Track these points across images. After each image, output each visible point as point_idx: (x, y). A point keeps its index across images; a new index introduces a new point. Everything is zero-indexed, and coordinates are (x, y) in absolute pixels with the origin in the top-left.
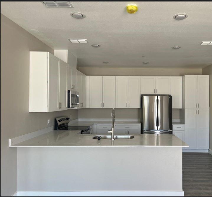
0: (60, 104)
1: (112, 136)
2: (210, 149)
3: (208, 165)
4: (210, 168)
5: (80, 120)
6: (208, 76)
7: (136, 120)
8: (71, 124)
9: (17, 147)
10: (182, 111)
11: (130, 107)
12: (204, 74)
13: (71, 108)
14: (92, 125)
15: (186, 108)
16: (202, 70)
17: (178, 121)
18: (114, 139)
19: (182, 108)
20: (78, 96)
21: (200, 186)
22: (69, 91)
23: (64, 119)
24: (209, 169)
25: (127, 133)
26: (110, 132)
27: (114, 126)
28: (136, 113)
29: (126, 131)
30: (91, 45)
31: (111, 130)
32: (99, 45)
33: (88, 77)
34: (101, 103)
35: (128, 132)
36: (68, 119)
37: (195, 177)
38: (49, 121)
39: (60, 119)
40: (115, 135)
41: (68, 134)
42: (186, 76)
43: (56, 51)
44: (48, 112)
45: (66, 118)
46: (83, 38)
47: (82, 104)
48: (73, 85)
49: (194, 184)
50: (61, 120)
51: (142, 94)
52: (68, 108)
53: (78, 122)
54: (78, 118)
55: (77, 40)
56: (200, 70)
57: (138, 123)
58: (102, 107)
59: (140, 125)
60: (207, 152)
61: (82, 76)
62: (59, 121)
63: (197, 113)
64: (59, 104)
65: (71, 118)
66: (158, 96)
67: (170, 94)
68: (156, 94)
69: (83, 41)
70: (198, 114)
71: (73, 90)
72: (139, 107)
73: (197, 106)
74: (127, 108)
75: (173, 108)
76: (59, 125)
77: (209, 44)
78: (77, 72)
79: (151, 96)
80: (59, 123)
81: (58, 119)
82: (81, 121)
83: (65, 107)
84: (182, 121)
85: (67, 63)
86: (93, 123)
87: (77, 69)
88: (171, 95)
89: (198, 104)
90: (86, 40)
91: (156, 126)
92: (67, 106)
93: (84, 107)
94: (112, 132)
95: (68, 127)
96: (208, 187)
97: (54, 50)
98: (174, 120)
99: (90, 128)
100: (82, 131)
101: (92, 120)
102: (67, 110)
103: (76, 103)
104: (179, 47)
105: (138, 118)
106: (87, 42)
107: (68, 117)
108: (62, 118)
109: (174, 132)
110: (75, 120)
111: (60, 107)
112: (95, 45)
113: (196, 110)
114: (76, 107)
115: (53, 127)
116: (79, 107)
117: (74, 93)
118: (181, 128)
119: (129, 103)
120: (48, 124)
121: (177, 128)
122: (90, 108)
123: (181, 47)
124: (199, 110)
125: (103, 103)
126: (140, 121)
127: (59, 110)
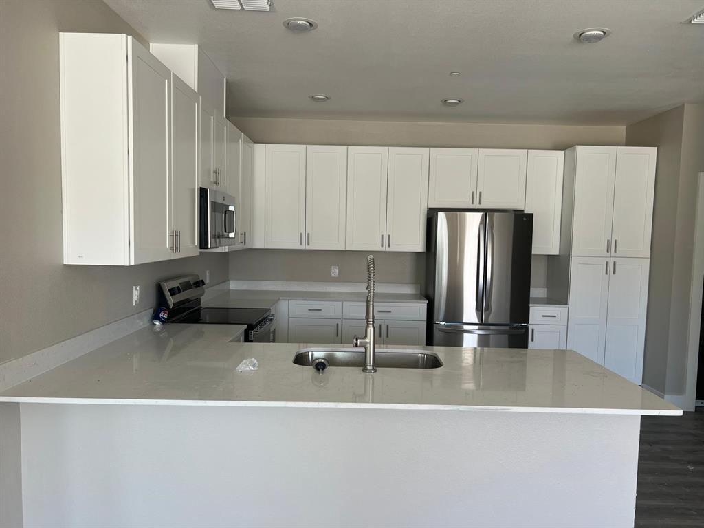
0: (175, 235)
4: (671, 457)
5: (234, 285)
6: (656, 148)
7: (408, 290)
8: (208, 299)
9: (18, 403)
10: (559, 266)
11: (393, 248)
13: (210, 248)
14: (275, 303)
16: (627, 129)
17: (543, 293)
19: (557, 253)
20: (231, 208)
22: (203, 192)
23: (187, 286)
25: (383, 332)
26: (361, 342)
27: (373, 321)
28: (408, 267)
29: (381, 322)
30: (284, 24)
32: (311, 20)
33: (260, 148)
34: (301, 234)
35: (388, 325)
36: (199, 283)
38: (136, 292)
39: (175, 284)
44: (132, 263)
45: (192, 280)
47: (244, 234)
48: (215, 172)
50: (178, 288)
51: (433, 205)
52: (201, 248)
53: (229, 291)
54: (228, 280)
56: (621, 131)
57: (416, 297)
58: (303, 247)
59: (423, 306)
61: (242, 143)
62: (172, 292)
63: (610, 269)
64: (172, 235)
65: (207, 281)
66: (488, 214)
67: (520, 208)
68: (479, 207)
70: (614, 273)
71: (215, 187)
72: (420, 247)
73: (613, 246)
74: (383, 249)
75: (533, 253)
76: (171, 306)
78: (227, 127)
79: (455, 212)
80: (171, 301)
81: (167, 287)
82: (239, 288)
83: (190, 246)
84: (559, 295)
85: (196, 91)
86: (277, 297)
87: (227, 117)
88: (526, 212)
89: (614, 242)
91: (478, 309)
92: (197, 241)
93: (248, 246)
95: (200, 309)
97: (151, 44)
98: (534, 292)
99: (272, 314)
102: (199, 254)
103: (225, 233)
104: (604, 32)
105: (415, 283)
106: (270, 5)
107: (201, 279)
108: (180, 284)
109: (533, 330)
110: (221, 287)
111: (175, 247)
112: (299, 22)
113: (608, 260)
114: (227, 247)
115: (151, 311)
116: (234, 244)
117: (219, 200)
118: (555, 316)
119: (389, 236)
120: (136, 301)
121: (543, 316)
122: (267, 247)
123: (610, 33)
124: (615, 260)
125: (308, 234)
126: (421, 294)
127: (172, 258)
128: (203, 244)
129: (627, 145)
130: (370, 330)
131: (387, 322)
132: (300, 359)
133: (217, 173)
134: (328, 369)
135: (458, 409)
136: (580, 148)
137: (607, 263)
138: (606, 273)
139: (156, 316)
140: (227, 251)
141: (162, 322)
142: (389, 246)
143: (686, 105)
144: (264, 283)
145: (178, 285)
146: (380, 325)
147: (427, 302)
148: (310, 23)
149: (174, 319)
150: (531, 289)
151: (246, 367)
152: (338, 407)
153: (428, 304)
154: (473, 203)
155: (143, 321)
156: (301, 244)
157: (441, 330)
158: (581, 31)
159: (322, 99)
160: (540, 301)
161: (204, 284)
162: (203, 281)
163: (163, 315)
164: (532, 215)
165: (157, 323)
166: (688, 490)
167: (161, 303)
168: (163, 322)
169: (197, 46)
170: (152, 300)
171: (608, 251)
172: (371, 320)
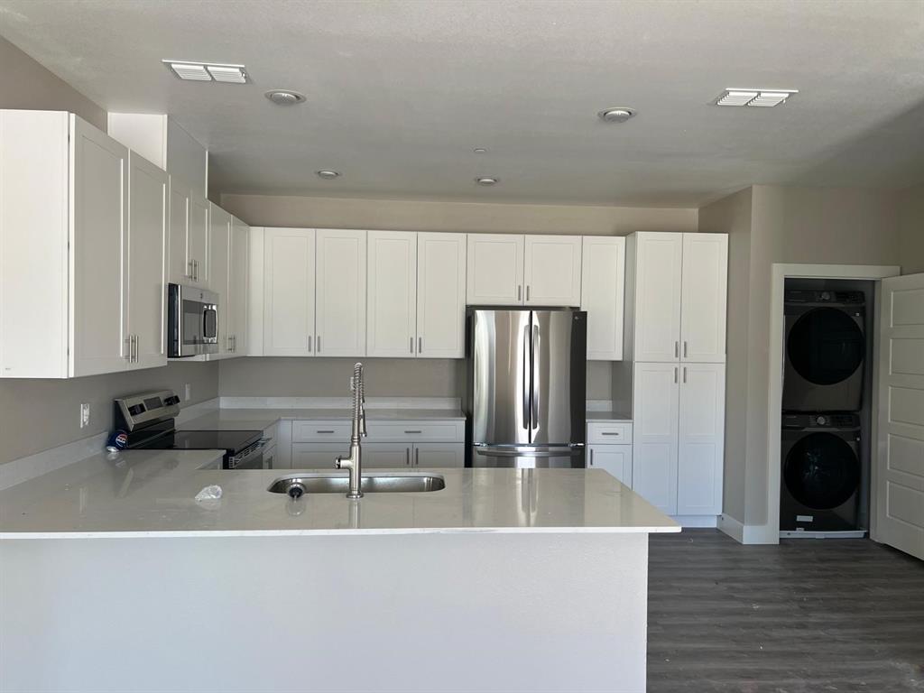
0: (132, 341)
1: (350, 477)
2: (724, 515)
3: (725, 580)
4: (736, 595)
5: (225, 403)
6: (727, 235)
7: (446, 404)
8: (185, 419)
10: (621, 372)
11: (425, 354)
12: (705, 227)
13: (182, 356)
14: (273, 424)
15: (637, 357)
16: (699, 211)
17: (606, 406)
18: (359, 493)
19: (620, 359)
20: (214, 308)
21: (709, 676)
22: (172, 289)
23: (154, 403)
24: (732, 598)
25: (412, 459)
26: (343, 463)
27: (359, 439)
28: (446, 377)
29: (410, 446)
30: (266, 96)
31: (350, 457)
32: (298, 93)
33: (257, 232)
34: (310, 338)
35: (417, 450)
36: (173, 401)
37: (682, 636)
38: (85, 414)
39: (138, 401)
40: (362, 474)
41: (172, 464)
42: (639, 233)
43: (118, 121)
44: (72, 375)
45: (163, 396)
46: (227, 59)
47: (233, 339)
48: (190, 264)
49: (683, 666)
50: (141, 406)
51: (472, 302)
52: (169, 357)
53: (217, 411)
54: (218, 396)
55: (202, 68)
56: (693, 213)
57: (454, 414)
58: (312, 354)
59: (461, 424)
60: (713, 524)
61: (231, 226)
62: (133, 411)
63: (680, 377)
64: (127, 341)
65: (186, 396)
66: (534, 312)
67: (577, 305)
68: (526, 303)
69: (230, 71)
70: (684, 380)
71: (191, 283)
72: (458, 352)
73: (681, 349)
74: (413, 355)
75: (588, 358)
76: (131, 429)
77: (752, 104)
78: (210, 209)
79: (503, 310)
80: (132, 421)
81: (126, 405)
82: (232, 406)
83: (153, 354)
84: (622, 409)
85: (165, 169)
86: (277, 417)
87: (209, 198)
88: (582, 310)
89: (683, 344)
90: (240, 68)
91: (525, 427)
92: (163, 349)
93: (239, 353)
94: (352, 463)
95: (173, 433)
96: (742, 682)
97: (109, 114)
98: (591, 405)
99: (266, 436)
100: (230, 453)
101: (273, 403)
102: (166, 364)
103: (205, 338)
104: (630, 113)
105: (456, 396)
106: (245, 77)
107: (175, 395)
108: (145, 401)
109: (592, 451)
110: (207, 405)
111: (132, 356)
112: (283, 94)
113: (677, 365)
114: (208, 355)
115: (105, 435)
116: (217, 352)
117: (195, 298)
118: (617, 434)
119: (420, 339)
120: (84, 423)
121: (604, 434)
122: (265, 355)
123: (636, 114)
124: (686, 365)
125: (319, 338)
126: (462, 410)
127: (128, 369)
128: (172, 352)
129: (701, 231)
130: (356, 449)
131: (416, 446)
132: (278, 487)
133: (193, 265)
134: (305, 496)
135: (438, 533)
136: (640, 234)
137: (676, 369)
138: (676, 381)
139: (111, 442)
140: (208, 359)
141: (118, 448)
142: (420, 351)
143: (754, 187)
144: (270, 400)
145: (143, 402)
146: (408, 450)
147: (465, 418)
148: (297, 97)
149: (133, 445)
150: (587, 402)
151: (209, 495)
152: (304, 534)
153: (466, 421)
154: (519, 299)
155: (94, 447)
156: (310, 350)
157: (481, 453)
158: (605, 110)
159: (329, 175)
160: (600, 416)
161: (178, 401)
162: (176, 397)
163: (121, 440)
164: (586, 313)
165: (113, 450)
166: (744, 631)
167: (119, 424)
168: (121, 448)
169: (166, 116)
170: (107, 421)
171: (676, 356)
172: (356, 437)
